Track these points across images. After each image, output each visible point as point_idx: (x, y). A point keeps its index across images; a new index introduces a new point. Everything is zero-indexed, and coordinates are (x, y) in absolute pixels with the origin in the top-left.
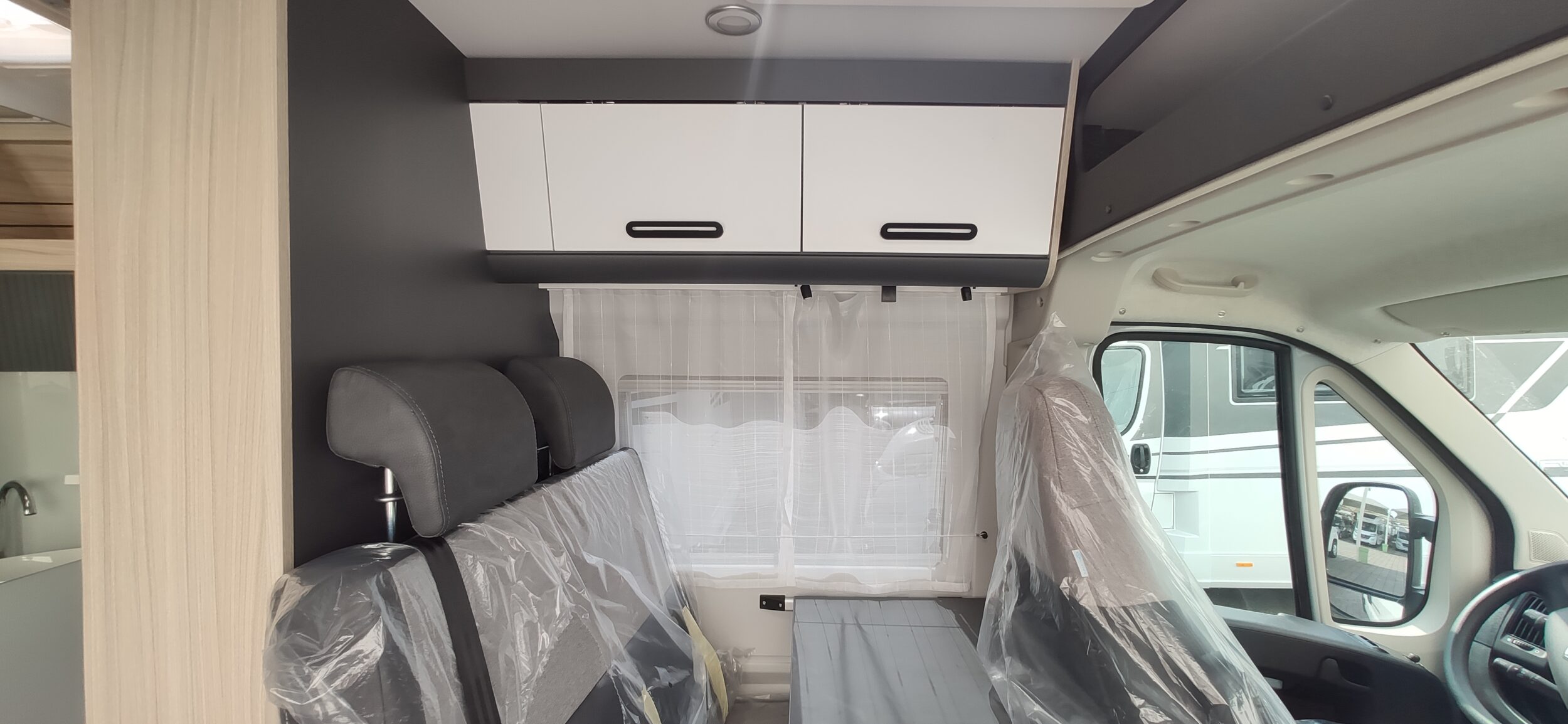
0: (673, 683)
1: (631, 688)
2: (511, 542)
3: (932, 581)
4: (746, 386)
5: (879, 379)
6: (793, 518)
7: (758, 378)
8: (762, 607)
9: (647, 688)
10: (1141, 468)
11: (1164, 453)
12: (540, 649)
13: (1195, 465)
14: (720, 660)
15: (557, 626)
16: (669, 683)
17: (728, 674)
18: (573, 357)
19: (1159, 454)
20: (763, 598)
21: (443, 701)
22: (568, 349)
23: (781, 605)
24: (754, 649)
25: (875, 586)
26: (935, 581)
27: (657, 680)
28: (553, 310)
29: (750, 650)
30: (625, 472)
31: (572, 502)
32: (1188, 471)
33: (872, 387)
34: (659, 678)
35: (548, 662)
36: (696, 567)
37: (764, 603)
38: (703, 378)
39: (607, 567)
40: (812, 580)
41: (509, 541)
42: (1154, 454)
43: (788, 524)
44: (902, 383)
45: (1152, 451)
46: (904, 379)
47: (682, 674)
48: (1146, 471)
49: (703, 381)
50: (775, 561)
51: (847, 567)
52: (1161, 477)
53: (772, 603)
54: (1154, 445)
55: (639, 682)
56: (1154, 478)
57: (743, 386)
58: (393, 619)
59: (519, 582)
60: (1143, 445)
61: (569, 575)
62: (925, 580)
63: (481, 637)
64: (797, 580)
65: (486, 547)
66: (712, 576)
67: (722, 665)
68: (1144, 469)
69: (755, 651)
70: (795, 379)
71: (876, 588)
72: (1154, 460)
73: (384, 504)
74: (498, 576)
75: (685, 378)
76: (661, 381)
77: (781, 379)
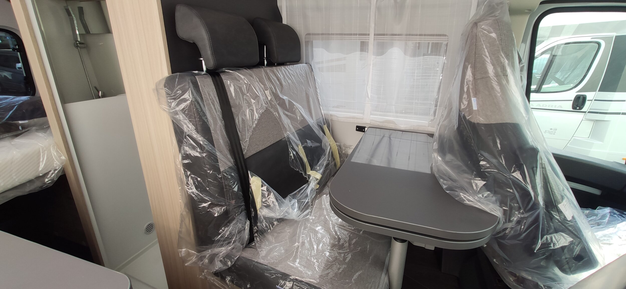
0: (312, 146)
1: (294, 143)
2: (244, 79)
3: (428, 127)
4: (354, 38)
5: (413, 35)
6: (371, 95)
7: (360, 35)
8: (357, 130)
9: (302, 145)
10: (578, 107)
11: (595, 100)
12: (254, 119)
13: (613, 107)
14: (337, 146)
15: (260, 111)
16: (311, 146)
17: (340, 152)
18: (286, 24)
19: (592, 100)
20: (357, 127)
21: (215, 124)
22: (285, 22)
23: (364, 130)
24: (352, 146)
25: (402, 126)
26: (429, 127)
27: (306, 144)
28: (279, 4)
29: (351, 146)
30: (304, 71)
31: (277, 75)
32: (608, 110)
33: (409, 39)
34: (307, 143)
35: (257, 123)
36: (331, 113)
37: (357, 129)
38: (337, 34)
39: (290, 102)
40: (377, 121)
41: (243, 79)
42: (588, 100)
43: (369, 98)
44: (423, 37)
45: (588, 99)
46: (425, 35)
47: (317, 144)
48: (581, 108)
49: (336, 36)
50: (363, 113)
51: (392, 118)
52: (589, 112)
53: (360, 129)
54: (590, 95)
55: (299, 142)
56: (585, 112)
57: (353, 38)
58: (196, 92)
59: (247, 94)
60: (583, 95)
61: (270, 98)
62: (425, 126)
63: (233, 109)
64: (371, 121)
65: (235, 79)
66: (338, 116)
67: (338, 148)
68: (579, 107)
69: (353, 146)
70: (375, 35)
71: (403, 127)
72: (587, 104)
73: (201, 61)
74: (239, 90)
75: (329, 34)
76: (320, 36)
77: (369, 35)
